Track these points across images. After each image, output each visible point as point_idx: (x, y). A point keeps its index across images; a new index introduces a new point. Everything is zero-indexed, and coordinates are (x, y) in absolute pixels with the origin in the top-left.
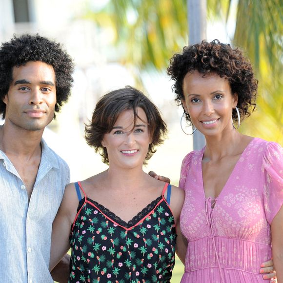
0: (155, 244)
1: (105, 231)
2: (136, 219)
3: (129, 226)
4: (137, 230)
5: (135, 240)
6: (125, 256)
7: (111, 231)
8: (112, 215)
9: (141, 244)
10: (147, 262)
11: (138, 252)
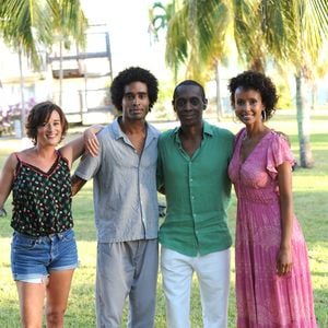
0: (64, 182)
1: (36, 179)
2: (51, 170)
3: (48, 174)
4: (53, 176)
5: (53, 182)
6: (49, 192)
7: (40, 178)
8: (38, 170)
9: (57, 184)
10: (61, 193)
11: (55, 189)
